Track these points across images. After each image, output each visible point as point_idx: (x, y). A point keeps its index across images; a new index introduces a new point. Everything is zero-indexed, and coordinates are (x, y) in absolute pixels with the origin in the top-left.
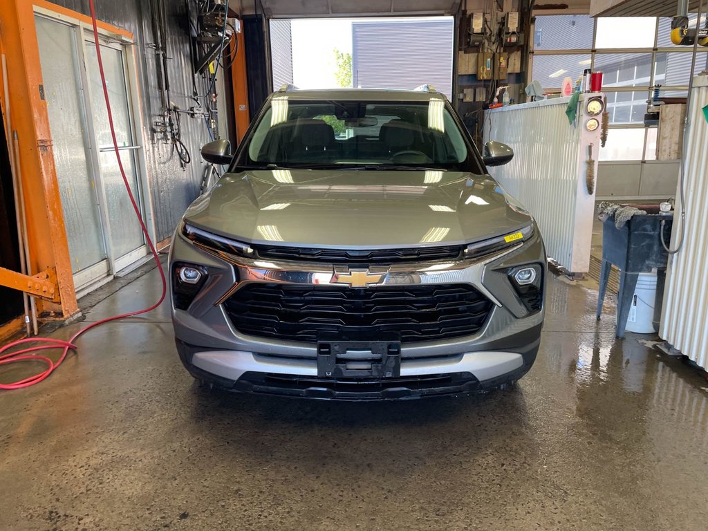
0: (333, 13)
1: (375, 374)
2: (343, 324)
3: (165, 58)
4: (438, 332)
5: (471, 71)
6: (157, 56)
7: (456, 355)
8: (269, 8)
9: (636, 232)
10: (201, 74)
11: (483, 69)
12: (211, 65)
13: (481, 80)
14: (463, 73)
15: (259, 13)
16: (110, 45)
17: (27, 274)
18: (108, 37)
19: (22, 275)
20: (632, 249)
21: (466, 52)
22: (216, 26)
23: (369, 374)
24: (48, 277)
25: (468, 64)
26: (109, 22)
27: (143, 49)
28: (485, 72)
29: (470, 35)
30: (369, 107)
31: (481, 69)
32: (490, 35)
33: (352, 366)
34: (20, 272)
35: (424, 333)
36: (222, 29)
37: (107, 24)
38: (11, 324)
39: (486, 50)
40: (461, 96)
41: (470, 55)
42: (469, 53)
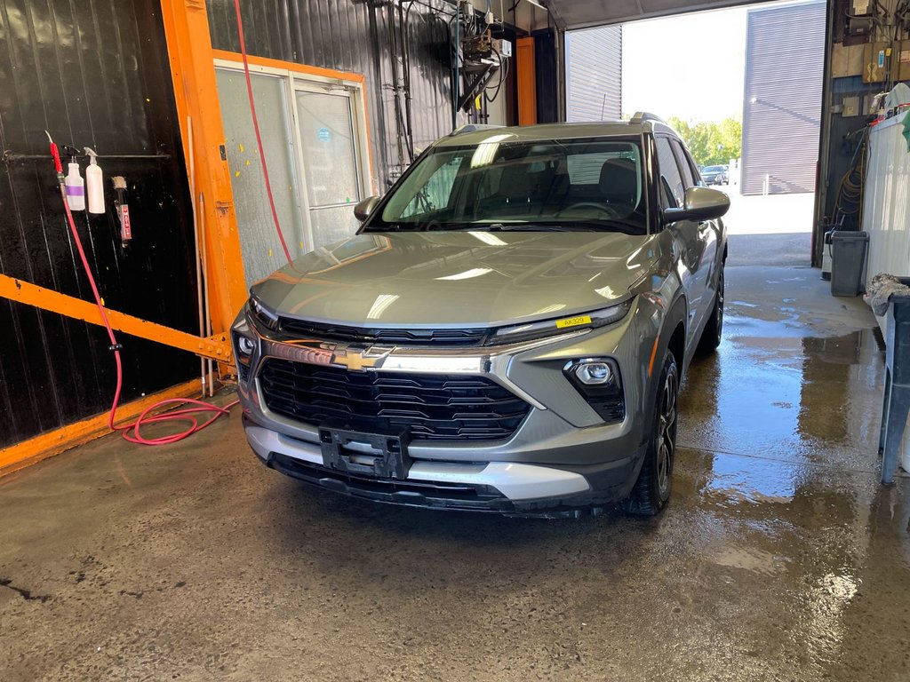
0: (645, 12)
1: (378, 472)
2: (348, 411)
3: (408, 98)
4: (455, 432)
5: (853, 71)
6: (397, 98)
7: (480, 464)
8: (562, 18)
9: (906, 323)
10: (466, 111)
11: (872, 67)
12: (477, 100)
13: (867, 84)
14: (841, 75)
15: (551, 26)
16: (331, 92)
17: (205, 336)
18: (330, 84)
19: (201, 339)
20: (900, 349)
21: (846, 44)
22: (478, 52)
23: (372, 471)
24: (224, 339)
25: (849, 61)
26: (331, 67)
27: (378, 93)
28: (874, 70)
29: (848, 19)
30: (537, 149)
31: (869, 67)
32: (885, 16)
33: (361, 460)
34: (199, 336)
35: (438, 431)
36: (487, 55)
37: (328, 70)
38: (191, 383)
39: (878, 39)
40: (837, 109)
41: (852, 47)
42: (850, 45)
